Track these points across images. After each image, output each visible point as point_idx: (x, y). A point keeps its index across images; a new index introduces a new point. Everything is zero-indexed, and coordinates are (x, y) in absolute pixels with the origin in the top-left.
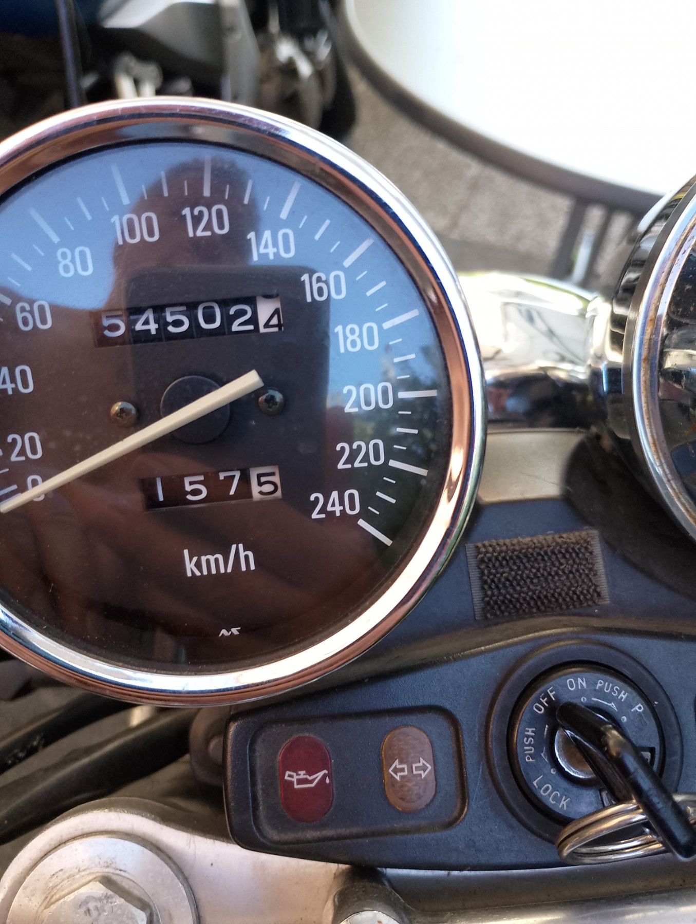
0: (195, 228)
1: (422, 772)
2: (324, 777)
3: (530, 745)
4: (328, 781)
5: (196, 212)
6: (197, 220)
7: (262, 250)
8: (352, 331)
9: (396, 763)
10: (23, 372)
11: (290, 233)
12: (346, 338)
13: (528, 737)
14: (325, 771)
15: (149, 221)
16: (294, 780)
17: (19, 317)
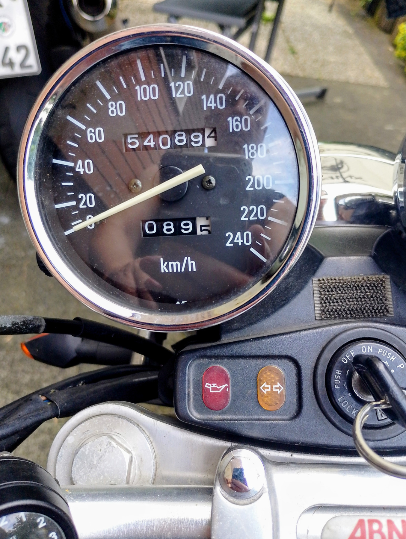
0: (176, 93)
1: (278, 390)
2: (226, 387)
3: (338, 379)
4: (227, 390)
5: (177, 85)
6: (177, 89)
7: (209, 105)
8: (252, 148)
9: (265, 385)
10: (88, 163)
11: (223, 96)
12: (249, 151)
13: (337, 375)
14: (227, 385)
15: (154, 89)
16: (210, 388)
17: (89, 135)
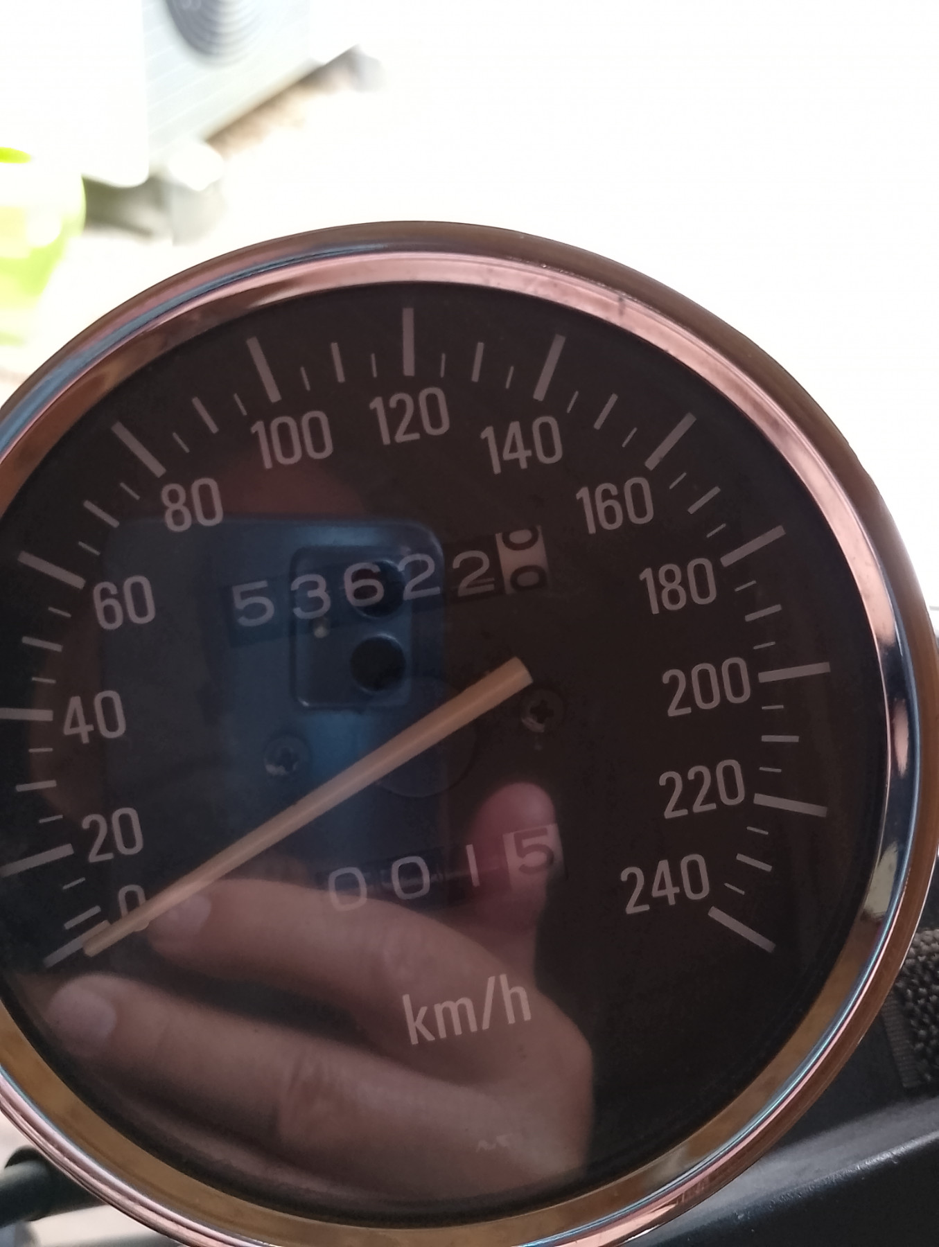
0: (393, 431)
5: (393, 403)
6: (395, 416)
7: (507, 456)
8: (670, 576)
10: (106, 702)
11: (552, 421)
12: (659, 588)
15: (315, 425)
17: (99, 605)
